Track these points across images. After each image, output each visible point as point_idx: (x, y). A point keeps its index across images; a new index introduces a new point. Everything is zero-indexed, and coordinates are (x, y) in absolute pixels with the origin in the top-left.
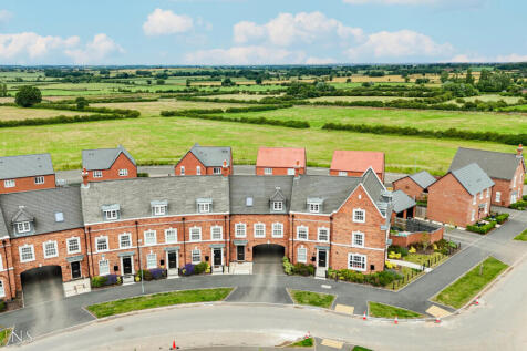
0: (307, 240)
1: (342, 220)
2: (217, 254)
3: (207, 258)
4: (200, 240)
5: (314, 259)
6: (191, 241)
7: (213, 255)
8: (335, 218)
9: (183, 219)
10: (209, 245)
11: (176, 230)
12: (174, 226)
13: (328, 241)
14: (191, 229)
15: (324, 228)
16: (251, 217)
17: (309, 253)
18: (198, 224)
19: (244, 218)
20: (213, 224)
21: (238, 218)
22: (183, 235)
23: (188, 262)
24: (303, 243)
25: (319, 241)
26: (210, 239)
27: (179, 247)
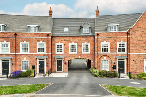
0: (109, 52)
1: (137, 33)
2: (42, 63)
3: (33, 67)
4: (29, 53)
5: (114, 67)
6: (21, 53)
7: (38, 64)
8: (131, 32)
9: (16, 35)
10: (36, 57)
11: (9, 43)
12: (7, 40)
13: (126, 52)
14: (21, 44)
15: (122, 42)
16: (67, 39)
17: (110, 63)
18: (27, 39)
19: (62, 39)
20: (39, 41)
21: (57, 39)
22: (15, 48)
23: (18, 70)
24: (106, 55)
25: (118, 52)
26: (36, 52)
27: (12, 57)
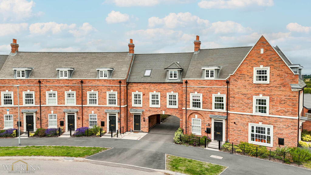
0: (201, 109)
1: (240, 83)
2: (112, 120)
3: (103, 124)
4: (97, 105)
5: (208, 131)
6: (88, 105)
7: (108, 120)
8: (232, 81)
9: (82, 82)
10: (105, 111)
11: (75, 93)
12: (73, 88)
13: (224, 110)
14: (88, 93)
15: (219, 95)
16: (147, 86)
17: (203, 124)
18: (96, 88)
19: (140, 86)
20: (109, 90)
21: (134, 87)
22: (81, 98)
23: (85, 126)
24: (196, 112)
25: (213, 109)
26: (106, 104)
27: (78, 110)
